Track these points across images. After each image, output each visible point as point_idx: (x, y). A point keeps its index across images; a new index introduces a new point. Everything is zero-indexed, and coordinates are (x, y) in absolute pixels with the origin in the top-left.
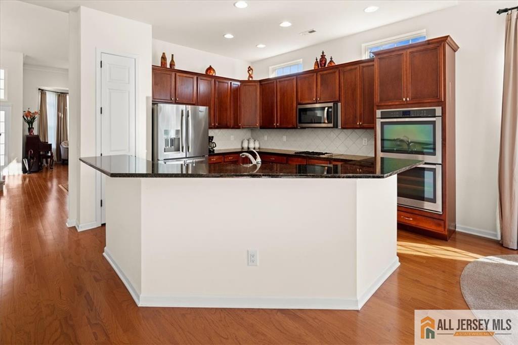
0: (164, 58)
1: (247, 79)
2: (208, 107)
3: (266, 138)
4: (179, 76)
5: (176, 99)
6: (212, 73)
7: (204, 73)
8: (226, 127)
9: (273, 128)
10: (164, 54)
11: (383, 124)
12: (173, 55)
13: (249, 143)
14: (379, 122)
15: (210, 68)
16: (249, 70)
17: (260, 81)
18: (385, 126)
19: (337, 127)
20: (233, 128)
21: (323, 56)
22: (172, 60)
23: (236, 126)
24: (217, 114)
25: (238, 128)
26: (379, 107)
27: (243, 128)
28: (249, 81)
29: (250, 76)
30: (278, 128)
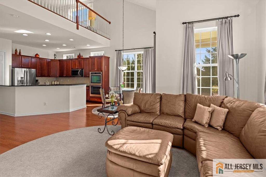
0: (16, 51)
1: (54, 59)
2: (35, 69)
3: (62, 80)
4: (23, 57)
5: (21, 66)
6: (38, 56)
7: (35, 56)
8: (44, 76)
9: (64, 77)
10: (16, 49)
11: (91, 76)
12: (20, 50)
13: (54, 82)
14: (90, 75)
15: (37, 54)
16: (54, 56)
17: (59, 60)
18: (92, 76)
19: (83, 77)
20: (47, 77)
21: (80, 54)
22: (20, 51)
23: (49, 76)
24: (40, 71)
25: (50, 77)
26: (91, 71)
27: (52, 77)
28: (54, 60)
29: (55, 57)
30: (65, 77)
